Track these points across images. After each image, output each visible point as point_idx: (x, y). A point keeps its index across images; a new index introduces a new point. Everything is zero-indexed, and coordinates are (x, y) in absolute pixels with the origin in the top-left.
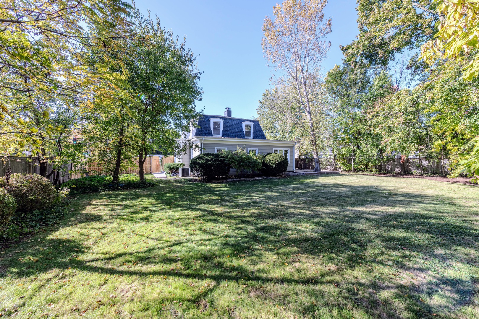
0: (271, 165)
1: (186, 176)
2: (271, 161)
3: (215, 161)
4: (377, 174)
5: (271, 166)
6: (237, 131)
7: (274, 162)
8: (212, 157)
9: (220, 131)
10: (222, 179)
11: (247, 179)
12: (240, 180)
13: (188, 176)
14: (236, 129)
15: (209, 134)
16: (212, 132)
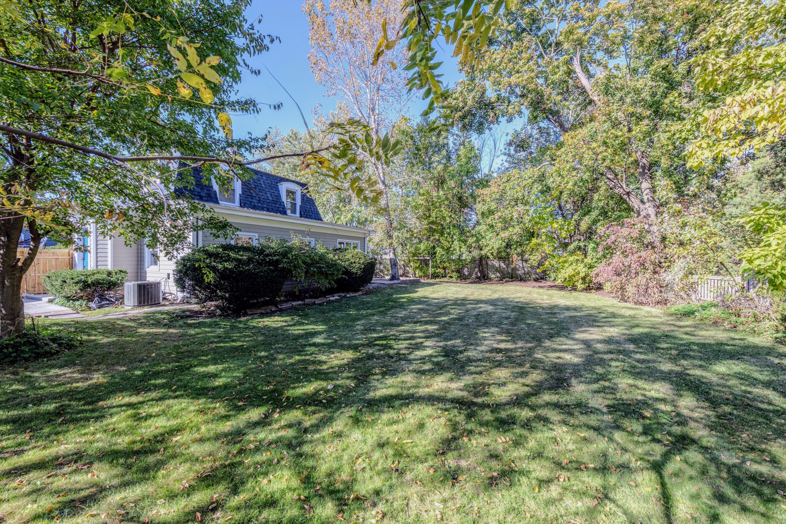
0: (354, 271)
1: (151, 305)
2: (352, 263)
3: (259, 263)
4: (459, 281)
5: (353, 273)
6: (270, 198)
7: (358, 265)
8: (249, 254)
9: (234, 195)
10: (266, 304)
11: (317, 301)
12: (304, 304)
13: (158, 304)
14: (269, 195)
15: (212, 197)
16: (216, 195)
